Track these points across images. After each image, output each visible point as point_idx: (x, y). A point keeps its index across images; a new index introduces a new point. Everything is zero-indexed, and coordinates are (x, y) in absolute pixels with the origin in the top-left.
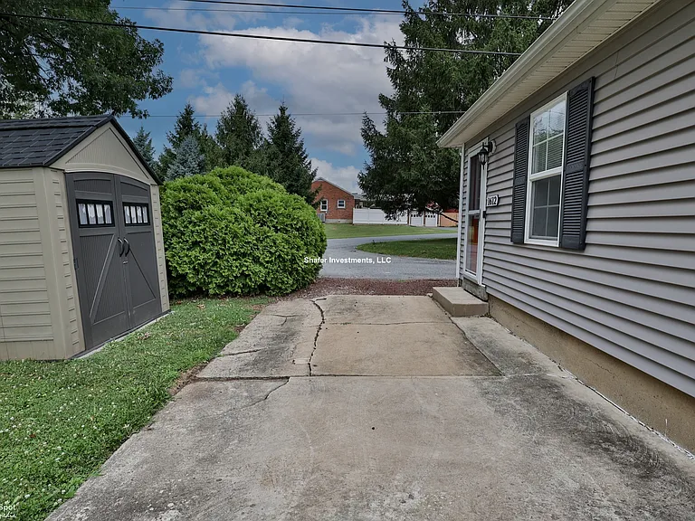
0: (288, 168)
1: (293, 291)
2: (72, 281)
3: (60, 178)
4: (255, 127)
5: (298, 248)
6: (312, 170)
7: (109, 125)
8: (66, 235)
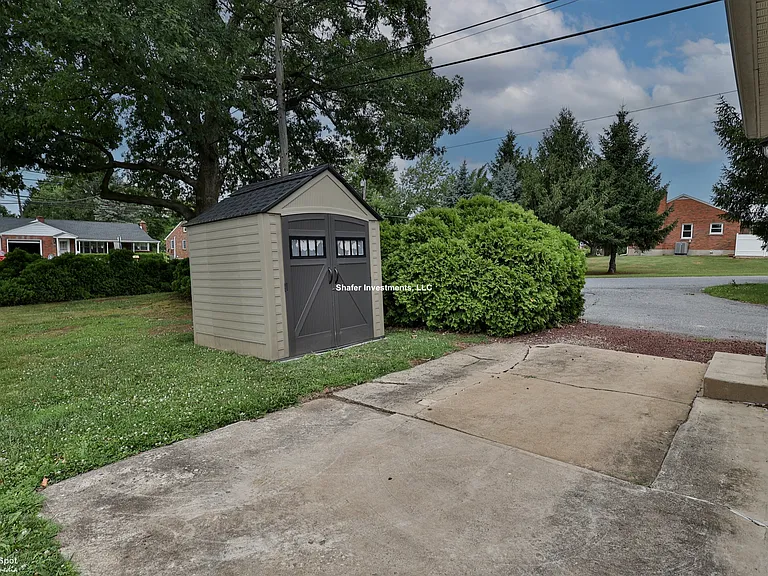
0: (623, 186)
1: (517, 334)
2: (282, 300)
3: (277, 221)
4: (583, 143)
5: (526, 285)
6: (662, 185)
7: (327, 173)
8: (280, 265)
